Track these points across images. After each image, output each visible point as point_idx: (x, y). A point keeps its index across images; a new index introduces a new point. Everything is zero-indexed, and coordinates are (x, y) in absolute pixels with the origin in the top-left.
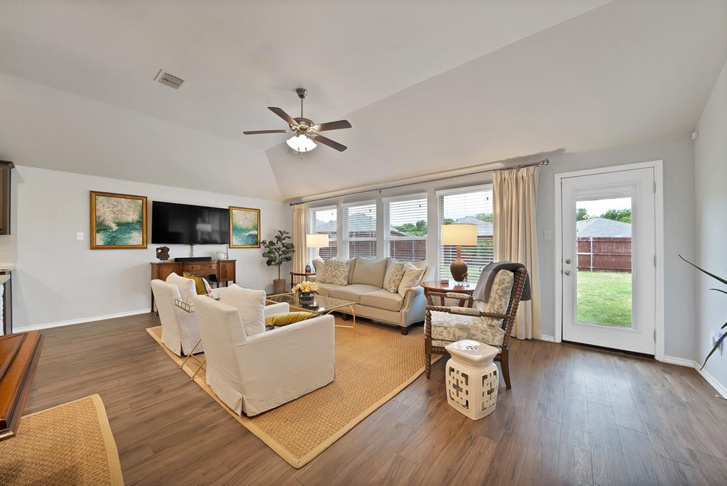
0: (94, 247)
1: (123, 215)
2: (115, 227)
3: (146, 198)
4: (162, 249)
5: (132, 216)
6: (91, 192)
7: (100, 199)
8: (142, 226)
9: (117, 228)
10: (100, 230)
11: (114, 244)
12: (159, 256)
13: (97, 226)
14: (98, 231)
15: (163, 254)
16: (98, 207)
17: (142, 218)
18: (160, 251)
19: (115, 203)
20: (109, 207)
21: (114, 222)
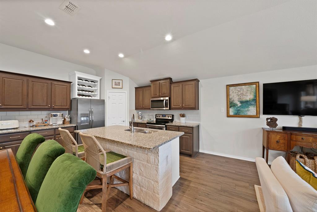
0: (228, 116)
1: (244, 96)
2: (239, 104)
3: (258, 82)
4: (271, 119)
5: (249, 97)
6: (227, 85)
7: (232, 88)
8: (256, 102)
9: (240, 104)
10: (232, 106)
11: (239, 115)
12: (268, 124)
13: (230, 104)
14: (230, 107)
15: (272, 123)
16: (230, 93)
17: (256, 96)
18: (269, 120)
19: (239, 90)
20: (236, 93)
21: (239, 101)
